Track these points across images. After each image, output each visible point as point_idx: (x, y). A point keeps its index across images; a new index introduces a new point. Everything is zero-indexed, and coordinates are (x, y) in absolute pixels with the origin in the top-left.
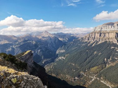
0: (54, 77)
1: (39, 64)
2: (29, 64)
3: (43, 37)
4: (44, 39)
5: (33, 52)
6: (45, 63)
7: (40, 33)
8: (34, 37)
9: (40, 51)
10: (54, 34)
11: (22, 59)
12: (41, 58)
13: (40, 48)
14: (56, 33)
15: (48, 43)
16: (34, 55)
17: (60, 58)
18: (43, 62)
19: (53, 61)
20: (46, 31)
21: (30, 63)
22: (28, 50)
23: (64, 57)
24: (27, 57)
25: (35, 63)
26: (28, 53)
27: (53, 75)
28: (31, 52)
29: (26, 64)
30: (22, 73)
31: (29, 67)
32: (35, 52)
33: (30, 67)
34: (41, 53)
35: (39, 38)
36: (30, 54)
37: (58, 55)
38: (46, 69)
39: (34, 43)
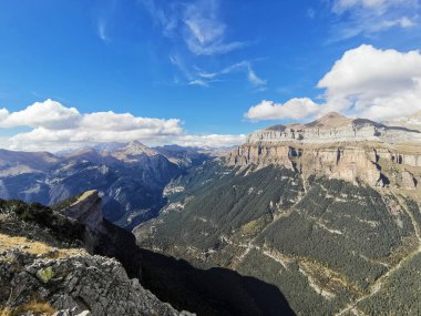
0: (157, 255)
1: (118, 223)
2: (90, 225)
3: (130, 156)
4: (131, 161)
5: (101, 194)
6: (136, 221)
7: (121, 146)
8: (104, 155)
9: (122, 191)
10: (158, 148)
11: (72, 214)
12: (124, 208)
13: (122, 184)
14: (162, 145)
15: (143, 170)
16: (105, 201)
17: (173, 206)
18: (129, 220)
19: (155, 214)
20: (136, 142)
21: (94, 223)
22: (87, 190)
23: (182, 203)
24: (86, 208)
25: (106, 223)
26: (89, 197)
27: (156, 249)
28: (95, 194)
29: (84, 227)
30: (68, 253)
31: (90, 235)
32: (106, 195)
33: (94, 234)
34: (124, 195)
35: (120, 159)
36: (94, 200)
37: (166, 199)
38: (137, 235)
39: (105, 170)
